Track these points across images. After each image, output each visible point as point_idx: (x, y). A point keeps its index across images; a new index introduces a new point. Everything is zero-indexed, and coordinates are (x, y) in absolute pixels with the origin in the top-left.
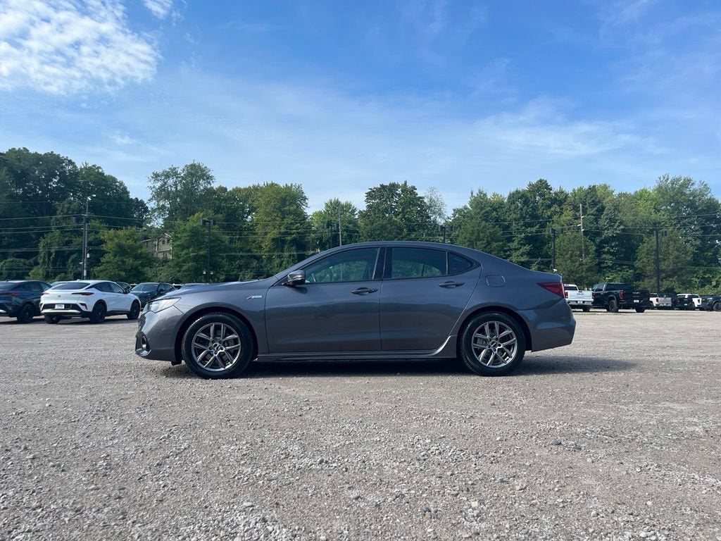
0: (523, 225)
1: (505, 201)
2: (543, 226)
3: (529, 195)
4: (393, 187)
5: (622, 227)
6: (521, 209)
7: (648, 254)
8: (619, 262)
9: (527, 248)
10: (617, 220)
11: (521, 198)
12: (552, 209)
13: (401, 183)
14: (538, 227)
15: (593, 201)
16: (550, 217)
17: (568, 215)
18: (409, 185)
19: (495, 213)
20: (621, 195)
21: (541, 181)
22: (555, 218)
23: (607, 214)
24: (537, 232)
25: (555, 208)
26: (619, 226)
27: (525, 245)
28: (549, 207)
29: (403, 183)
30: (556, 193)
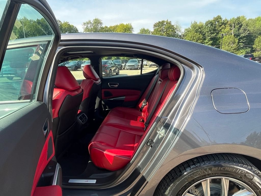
0: (210, 34)
1: (204, 25)
2: (218, 33)
3: (213, 22)
4: (163, 22)
5: (248, 32)
6: (210, 27)
7: (259, 42)
8: (245, 46)
9: (211, 42)
10: (247, 30)
11: (210, 23)
12: (222, 27)
13: (166, 20)
14: (216, 34)
15: (238, 23)
16: (221, 30)
17: (228, 28)
18: (169, 21)
19: (200, 29)
20: (249, 20)
21: (218, 16)
22: (222, 30)
23: (243, 28)
24: (215, 36)
25: (223, 26)
26: (247, 32)
27: (210, 41)
28: (221, 26)
29: (167, 20)
30: (224, 21)
